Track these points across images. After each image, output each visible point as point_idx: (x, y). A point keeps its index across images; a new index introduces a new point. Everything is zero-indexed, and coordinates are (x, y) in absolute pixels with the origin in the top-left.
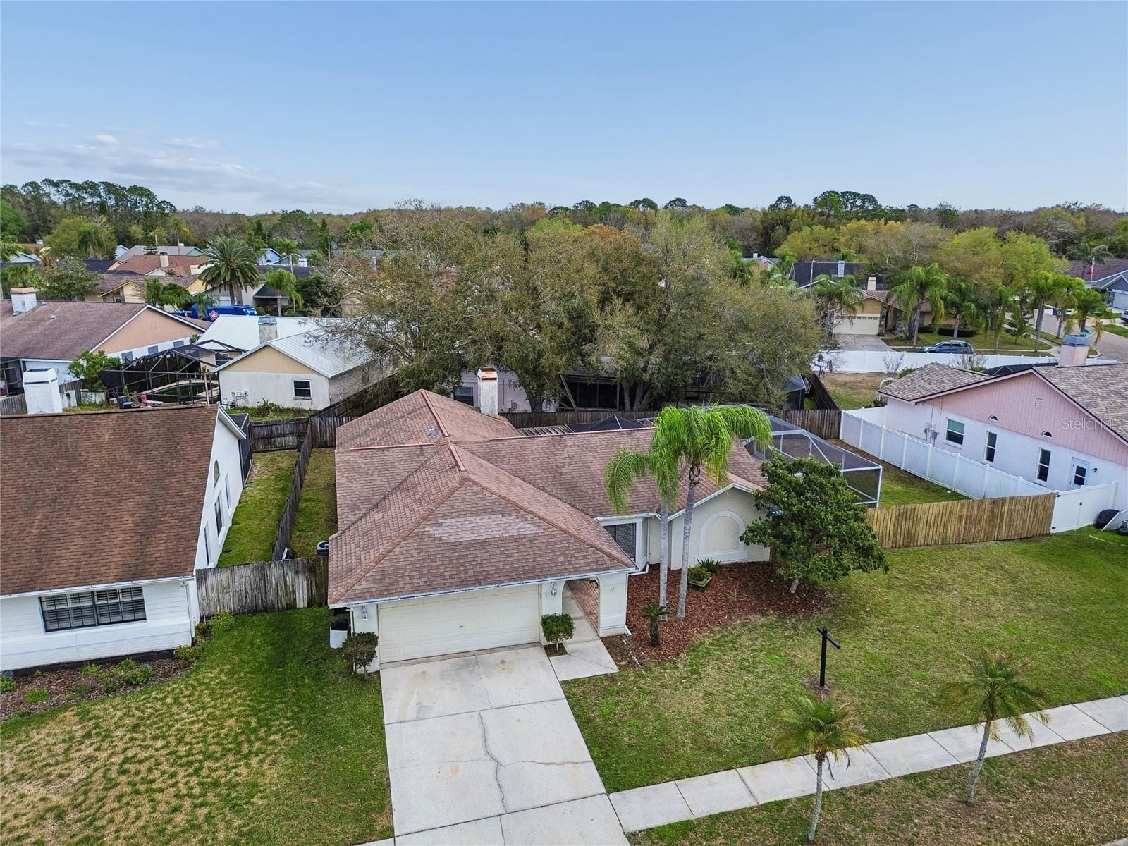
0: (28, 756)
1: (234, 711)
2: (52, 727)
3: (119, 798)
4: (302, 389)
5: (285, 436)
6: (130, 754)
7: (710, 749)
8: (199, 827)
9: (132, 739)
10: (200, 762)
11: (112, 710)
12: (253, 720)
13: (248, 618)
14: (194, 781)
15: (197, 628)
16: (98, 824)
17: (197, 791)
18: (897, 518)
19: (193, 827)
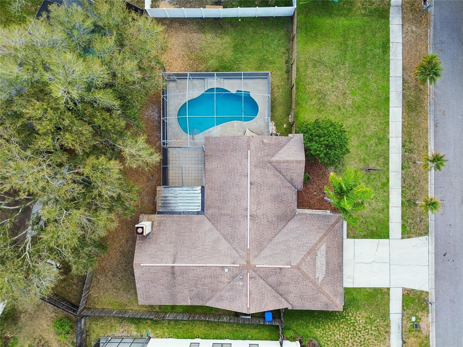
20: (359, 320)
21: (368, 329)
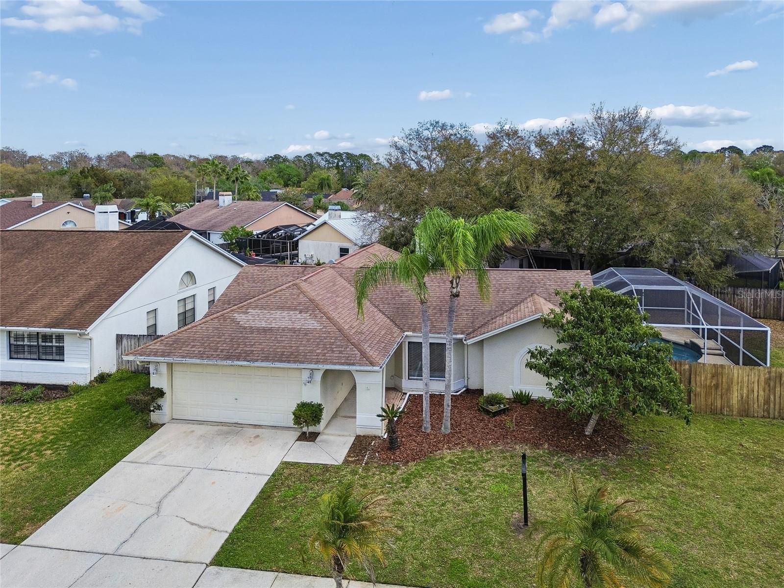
4: (344, 253)
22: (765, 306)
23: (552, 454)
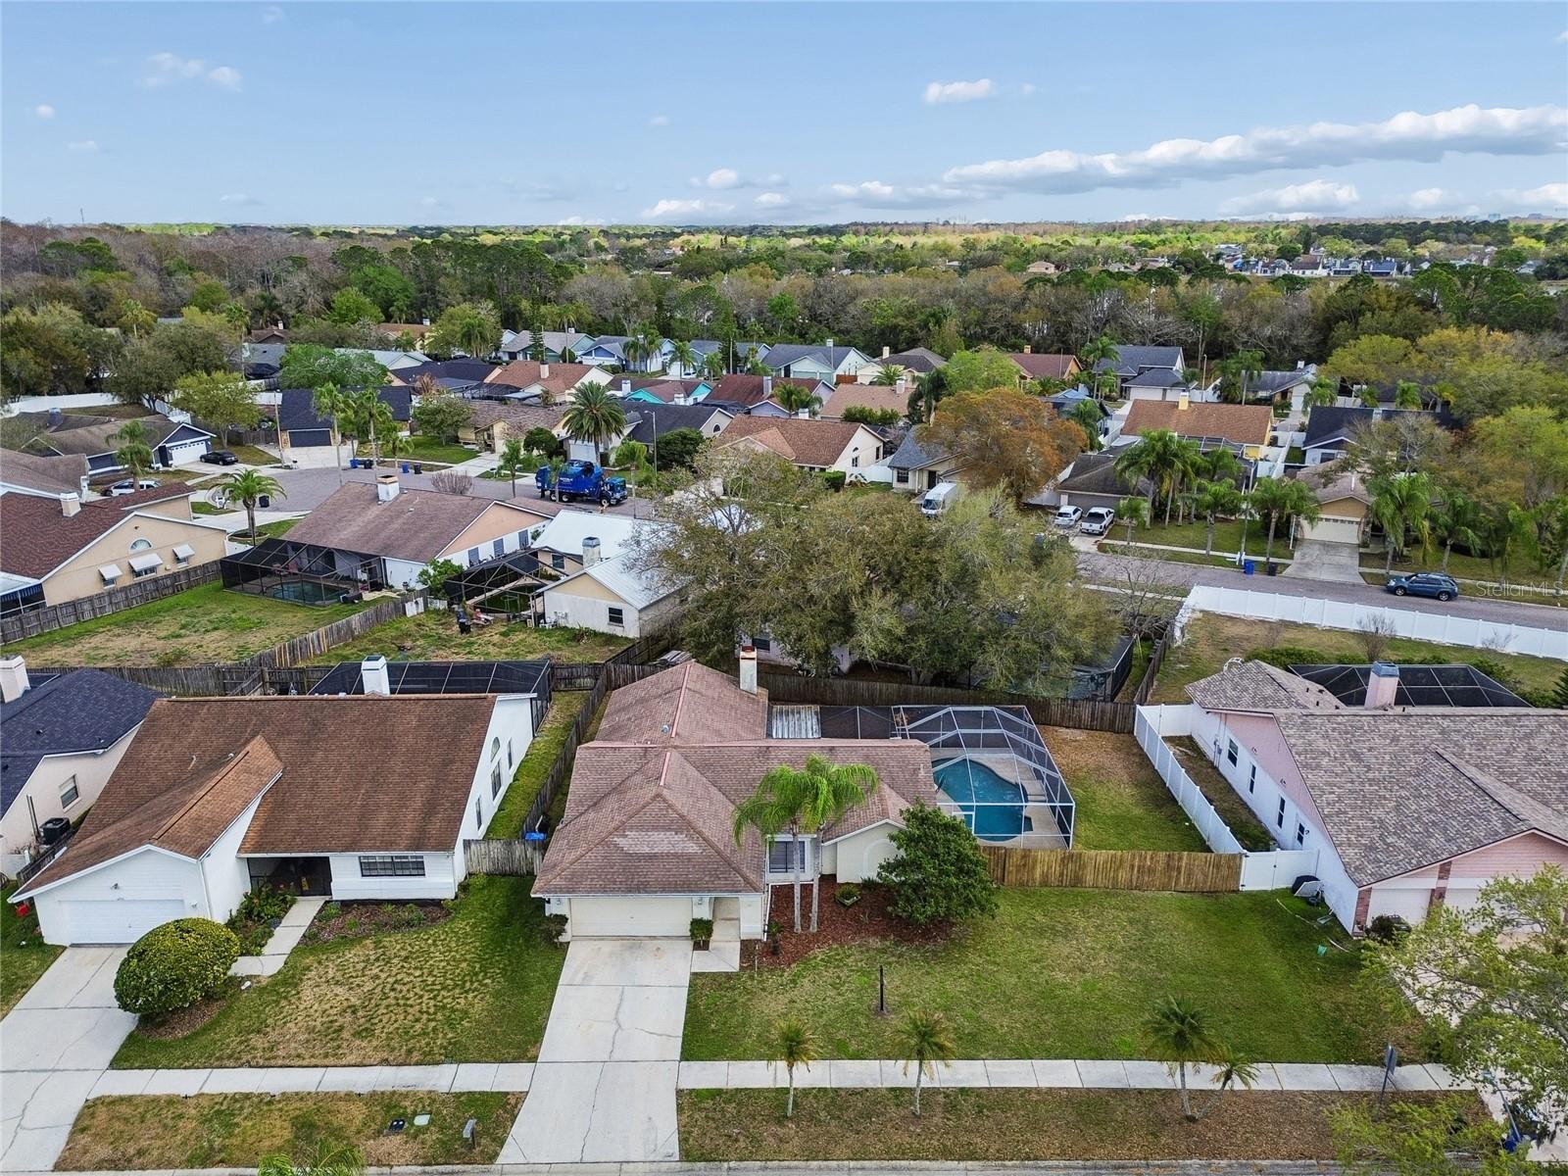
0: (341, 968)
1: (468, 957)
2: (357, 950)
3: (387, 1007)
4: (616, 616)
5: (584, 678)
6: (399, 977)
7: (766, 1044)
8: (428, 1034)
9: (403, 967)
10: (439, 990)
11: (394, 942)
12: (478, 966)
13: (498, 879)
14: (432, 1002)
15: (460, 885)
16: (374, 1021)
17: (432, 1010)
18: (1063, 860)
19: (424, 1033)
20: (466, 998)
21: (435, 1013)
22: (1102, 719)
23: (897, 944)
